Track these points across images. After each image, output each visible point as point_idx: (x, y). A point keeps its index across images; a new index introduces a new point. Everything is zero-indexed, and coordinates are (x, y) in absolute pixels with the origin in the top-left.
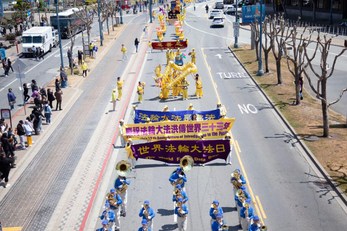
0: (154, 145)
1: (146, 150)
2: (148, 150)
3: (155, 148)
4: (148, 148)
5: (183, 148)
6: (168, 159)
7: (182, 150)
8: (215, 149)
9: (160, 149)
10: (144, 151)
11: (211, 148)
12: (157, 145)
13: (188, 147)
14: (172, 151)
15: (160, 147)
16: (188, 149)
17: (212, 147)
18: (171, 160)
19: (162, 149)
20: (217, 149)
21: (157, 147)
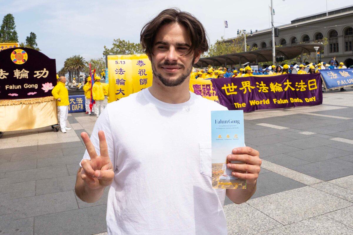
0: (242, 83)
1: (233, 90)
2: (235, 90)
3: (244, 87)
4: (236, 87)
5: (275, 87)
6: (263, 102)
7: (275, 89)
8: (308, 86)
9: (251, 88)
10: (231, 90)
11: (303, 85)
12: (246, 82)
13: (280, 85)
14: (265, 90)
15: (251, 86)
16: (281, 88)
17: (304, 83)
18: (267, 103)
19: (253, 88)
20: (309, 85)
21: (246, 86)
